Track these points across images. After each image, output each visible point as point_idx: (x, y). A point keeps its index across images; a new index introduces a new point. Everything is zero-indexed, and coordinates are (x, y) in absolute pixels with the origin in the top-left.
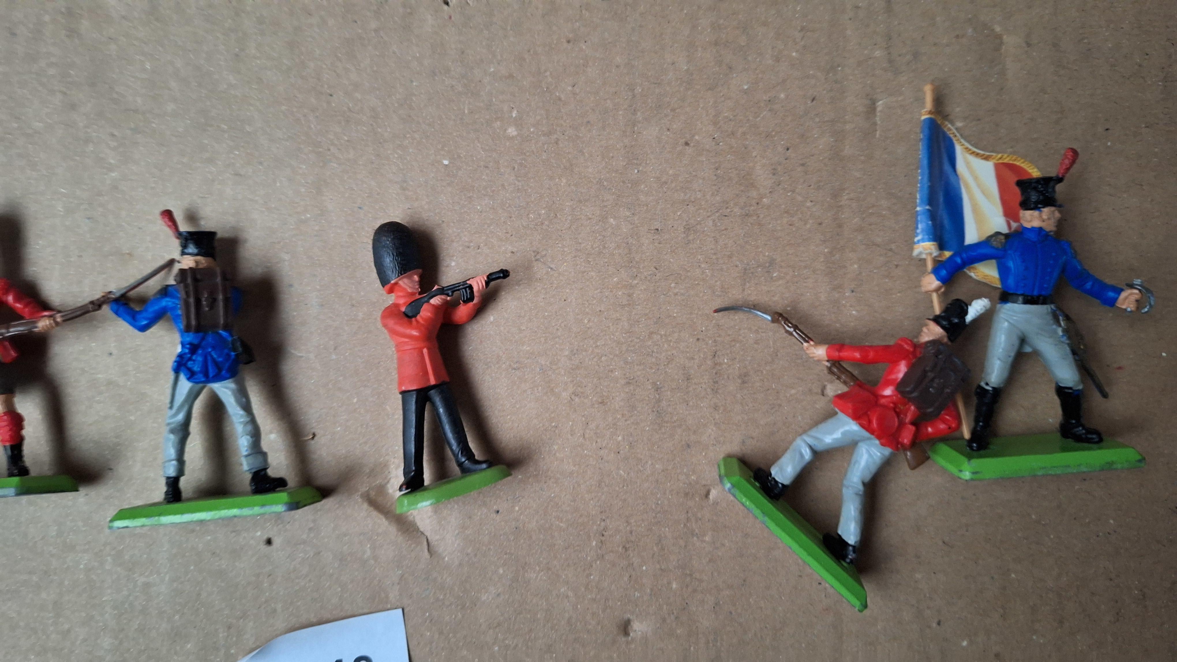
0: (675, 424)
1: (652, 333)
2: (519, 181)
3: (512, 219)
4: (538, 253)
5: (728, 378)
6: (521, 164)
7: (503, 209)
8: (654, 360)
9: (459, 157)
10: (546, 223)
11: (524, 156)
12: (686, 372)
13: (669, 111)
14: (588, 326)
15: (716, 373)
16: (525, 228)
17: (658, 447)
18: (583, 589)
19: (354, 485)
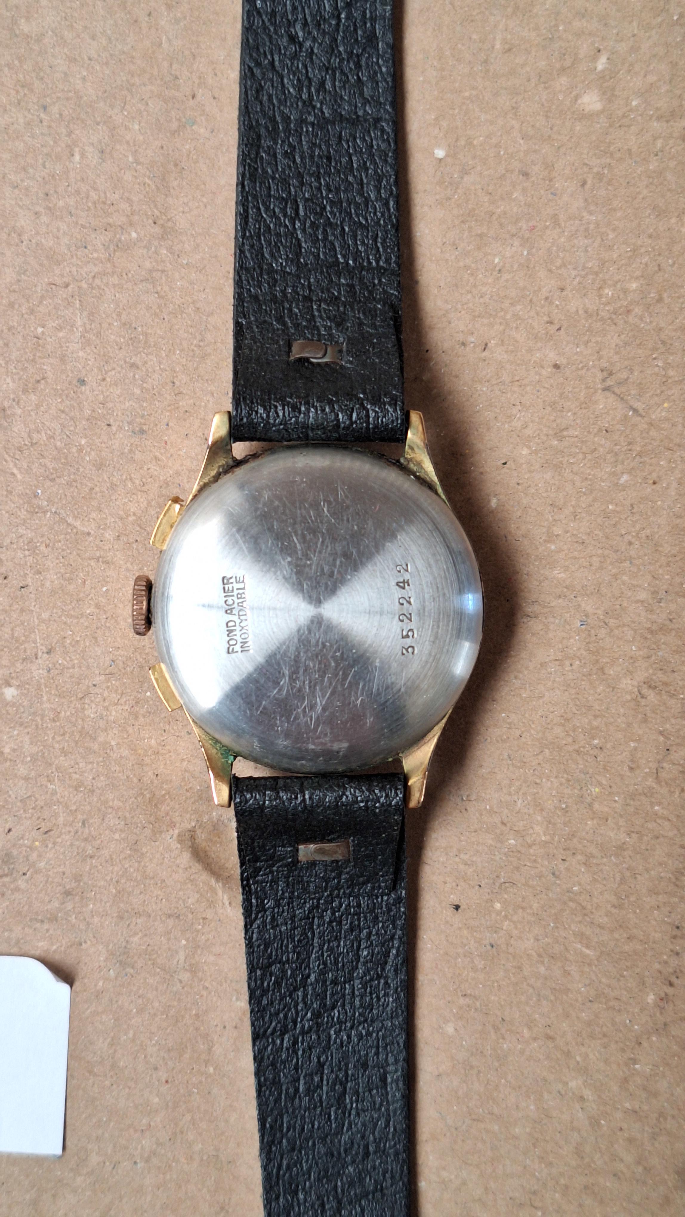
2: (591, 213)
3: (564, 293)
4: (611, 374)
6: (600, 177)
7: (550, 271)
9: (469, 143)
10: (637, 310)
11: (608, 160)
16: (591, 316)
18: (615, 1088)
19: (167, 814)
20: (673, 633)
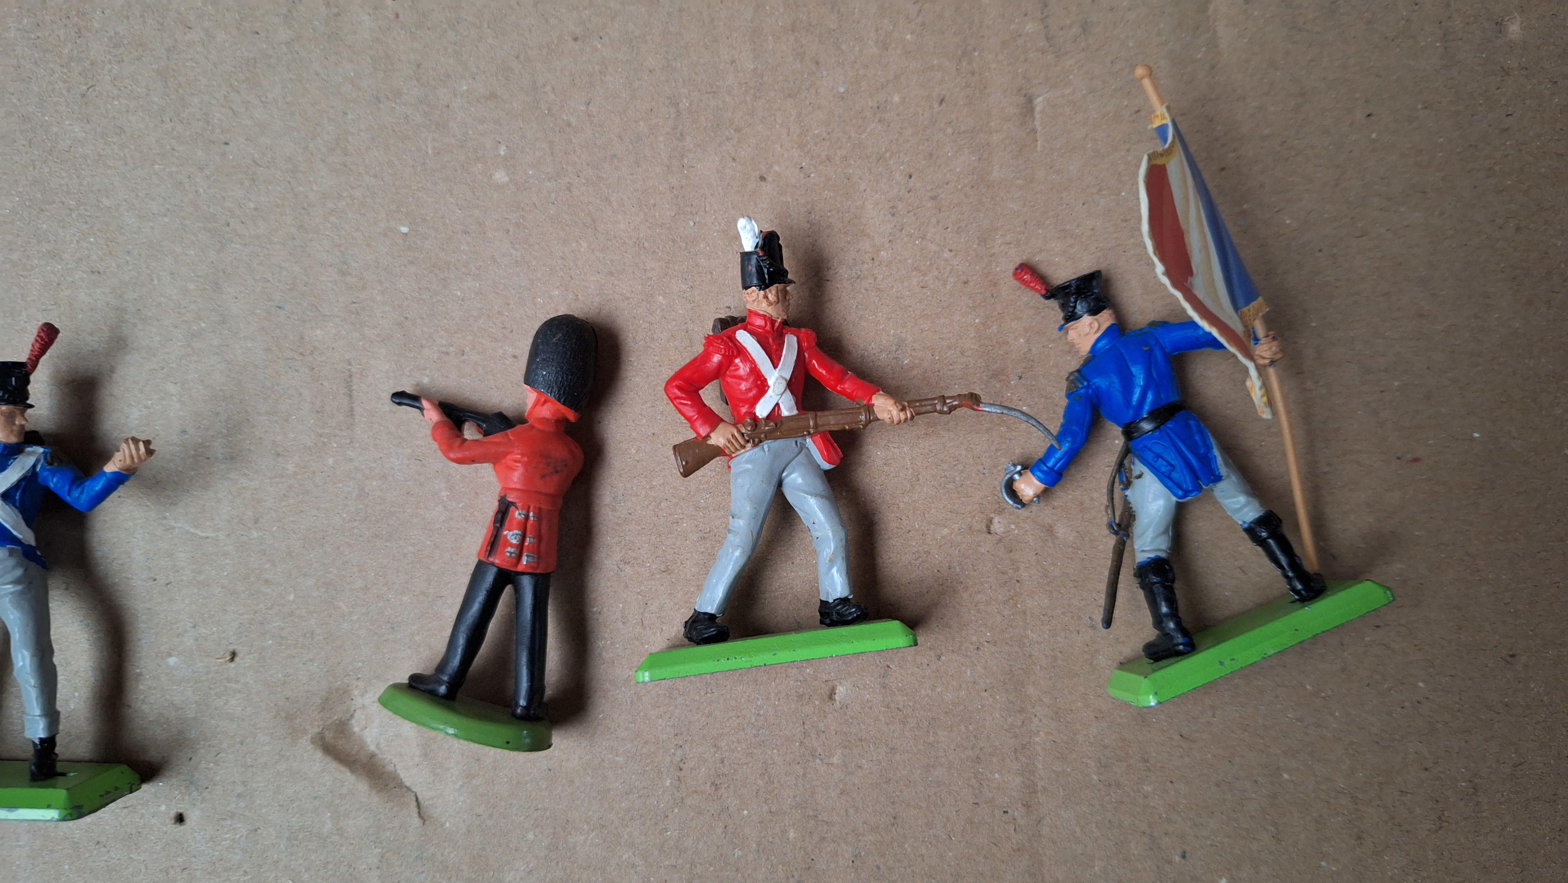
2: (516, 250)
6: (518, 225)
7: (497, 293)
9: (424, 220)
11: (522, 213)
13: (732, 132)
18: (656, 853)
19: (301, 725)
20: (634, 522)
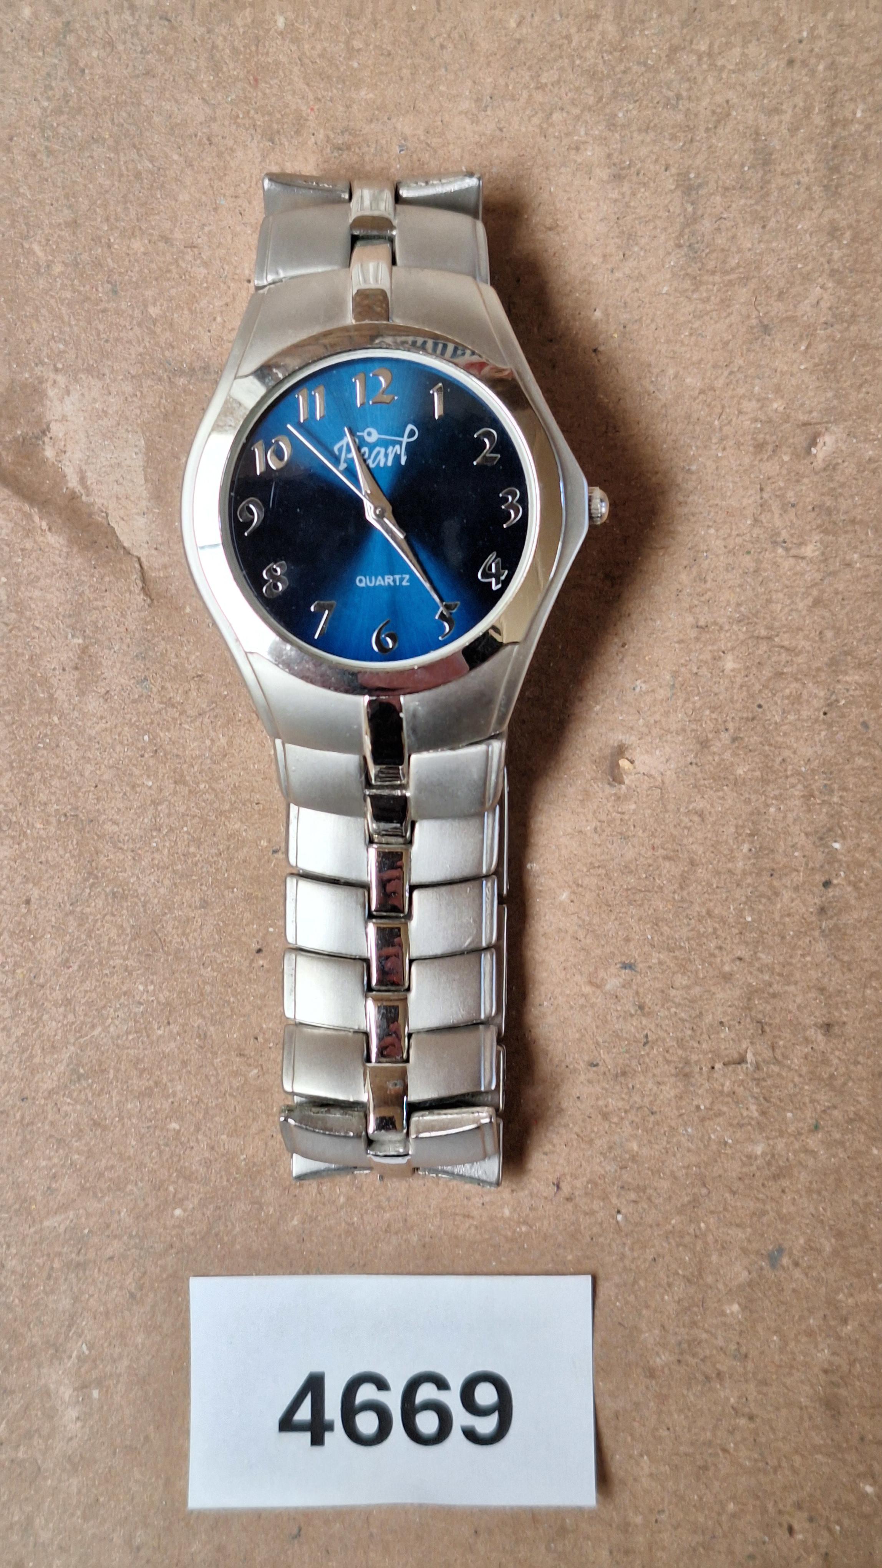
0: (733, 276)
1: (674, 50)
5: (865, 156)
8: (680, 117)
12: (760, 145)
14: (517, 36)
15: (835, 147)
17: (691, 334)
